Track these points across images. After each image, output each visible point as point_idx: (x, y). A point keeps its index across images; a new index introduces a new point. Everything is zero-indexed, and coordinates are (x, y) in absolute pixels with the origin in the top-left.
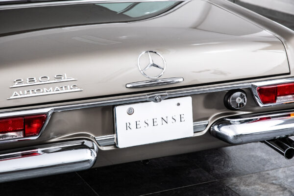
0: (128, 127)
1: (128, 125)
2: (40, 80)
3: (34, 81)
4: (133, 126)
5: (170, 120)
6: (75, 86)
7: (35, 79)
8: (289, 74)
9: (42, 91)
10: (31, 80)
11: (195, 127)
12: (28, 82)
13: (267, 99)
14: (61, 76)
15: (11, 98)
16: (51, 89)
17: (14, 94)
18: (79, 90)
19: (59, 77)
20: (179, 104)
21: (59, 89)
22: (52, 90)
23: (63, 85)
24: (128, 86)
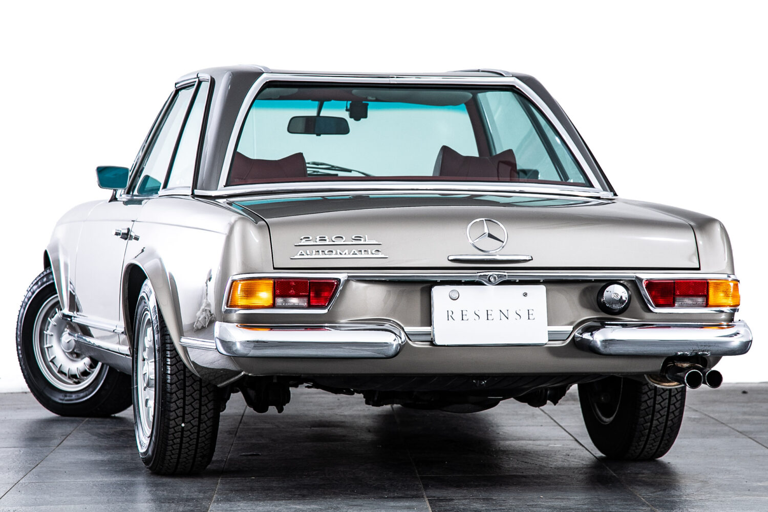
0: (450, 316)
1: (450, 313)
2: (333, 240)
3: (325, 240)
4: (457, 316)
5: (512, 315)
6: (378, 251)
7: (326, 238)
8: (699, 269)
9: (334, 252)
10: (322, 239)
11: (550, 333)
12: (317, 240)
13: (661, 301)
14: (360, 237)
15: (296, 257)
16: (346, 251)
17: (300, 253)
18: (383, 256)
19: (358, 238)
20: (525, 295)
21: (356, 252)
22: (347, 253)
23: (363, 248)
24: (451, 258)
